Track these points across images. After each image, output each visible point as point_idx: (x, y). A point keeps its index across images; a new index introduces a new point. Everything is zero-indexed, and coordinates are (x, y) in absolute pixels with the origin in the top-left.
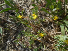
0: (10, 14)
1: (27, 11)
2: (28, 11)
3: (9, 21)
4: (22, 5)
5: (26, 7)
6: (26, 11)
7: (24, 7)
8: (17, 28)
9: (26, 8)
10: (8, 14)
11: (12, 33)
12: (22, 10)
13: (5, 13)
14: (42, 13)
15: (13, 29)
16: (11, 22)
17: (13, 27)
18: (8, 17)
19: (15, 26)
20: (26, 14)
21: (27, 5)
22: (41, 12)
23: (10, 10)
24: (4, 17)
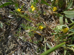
0: (10, 10)
1: (27, 6)
2: (29, 5)
3: (9, 17)
8: (18, 23)
9: (26, 3)
10: (8, 10)
11: (13, 29)
12: (23, 5)
14: (42, 6)
15: (14, 25)
16: (12, 17)
17: (14, 23)
18: (8, 13)
19: (16, 22)
20: (27, 8)
24: (4, 14)
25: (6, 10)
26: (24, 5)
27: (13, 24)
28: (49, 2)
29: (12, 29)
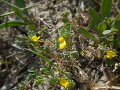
0: (20, 32)
1: (51, 31)
2: (54, 30)
3: (15, 45)
4: (44, 19)
5: (50, 23)
6: (49, 30)
7: (48, 23)
8: (27, 61)
9: (50, 25)
11: (16, 71)
12: (43, 27)
13: (12, 30)
14: (79, 37)
15: (19, 62)
16: (18, 47)
17: (20, 59)
19: (25, 57)
20: (49, 35)
21: (53, 20)
22: (78, 35)
23: (21, 26)
24: (7, 38)
25: (11, 31)
26: (45, 28)
27: (17, 61)
28: (92, 32)
29: (13, 70)
